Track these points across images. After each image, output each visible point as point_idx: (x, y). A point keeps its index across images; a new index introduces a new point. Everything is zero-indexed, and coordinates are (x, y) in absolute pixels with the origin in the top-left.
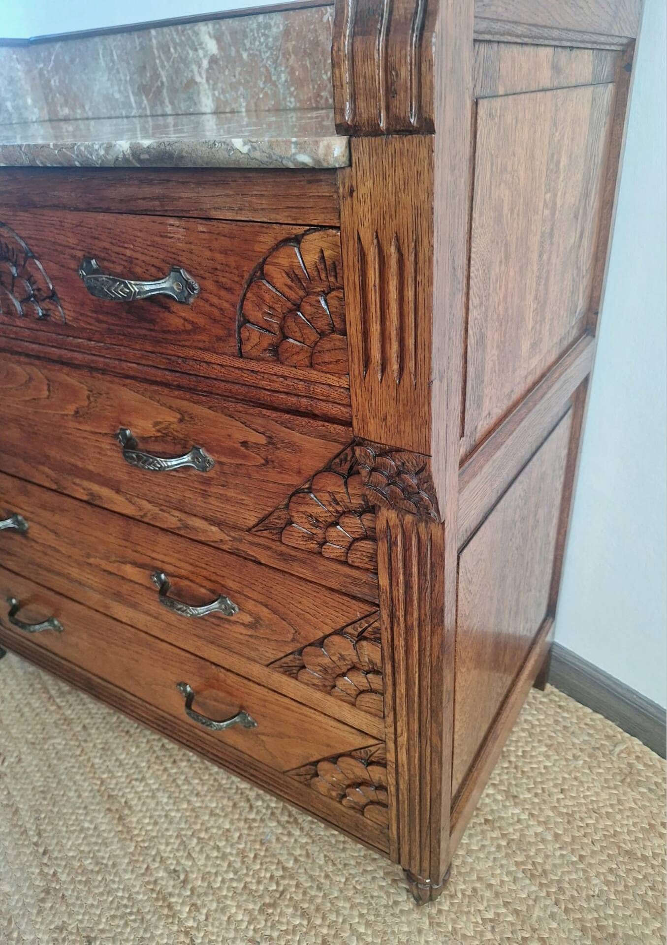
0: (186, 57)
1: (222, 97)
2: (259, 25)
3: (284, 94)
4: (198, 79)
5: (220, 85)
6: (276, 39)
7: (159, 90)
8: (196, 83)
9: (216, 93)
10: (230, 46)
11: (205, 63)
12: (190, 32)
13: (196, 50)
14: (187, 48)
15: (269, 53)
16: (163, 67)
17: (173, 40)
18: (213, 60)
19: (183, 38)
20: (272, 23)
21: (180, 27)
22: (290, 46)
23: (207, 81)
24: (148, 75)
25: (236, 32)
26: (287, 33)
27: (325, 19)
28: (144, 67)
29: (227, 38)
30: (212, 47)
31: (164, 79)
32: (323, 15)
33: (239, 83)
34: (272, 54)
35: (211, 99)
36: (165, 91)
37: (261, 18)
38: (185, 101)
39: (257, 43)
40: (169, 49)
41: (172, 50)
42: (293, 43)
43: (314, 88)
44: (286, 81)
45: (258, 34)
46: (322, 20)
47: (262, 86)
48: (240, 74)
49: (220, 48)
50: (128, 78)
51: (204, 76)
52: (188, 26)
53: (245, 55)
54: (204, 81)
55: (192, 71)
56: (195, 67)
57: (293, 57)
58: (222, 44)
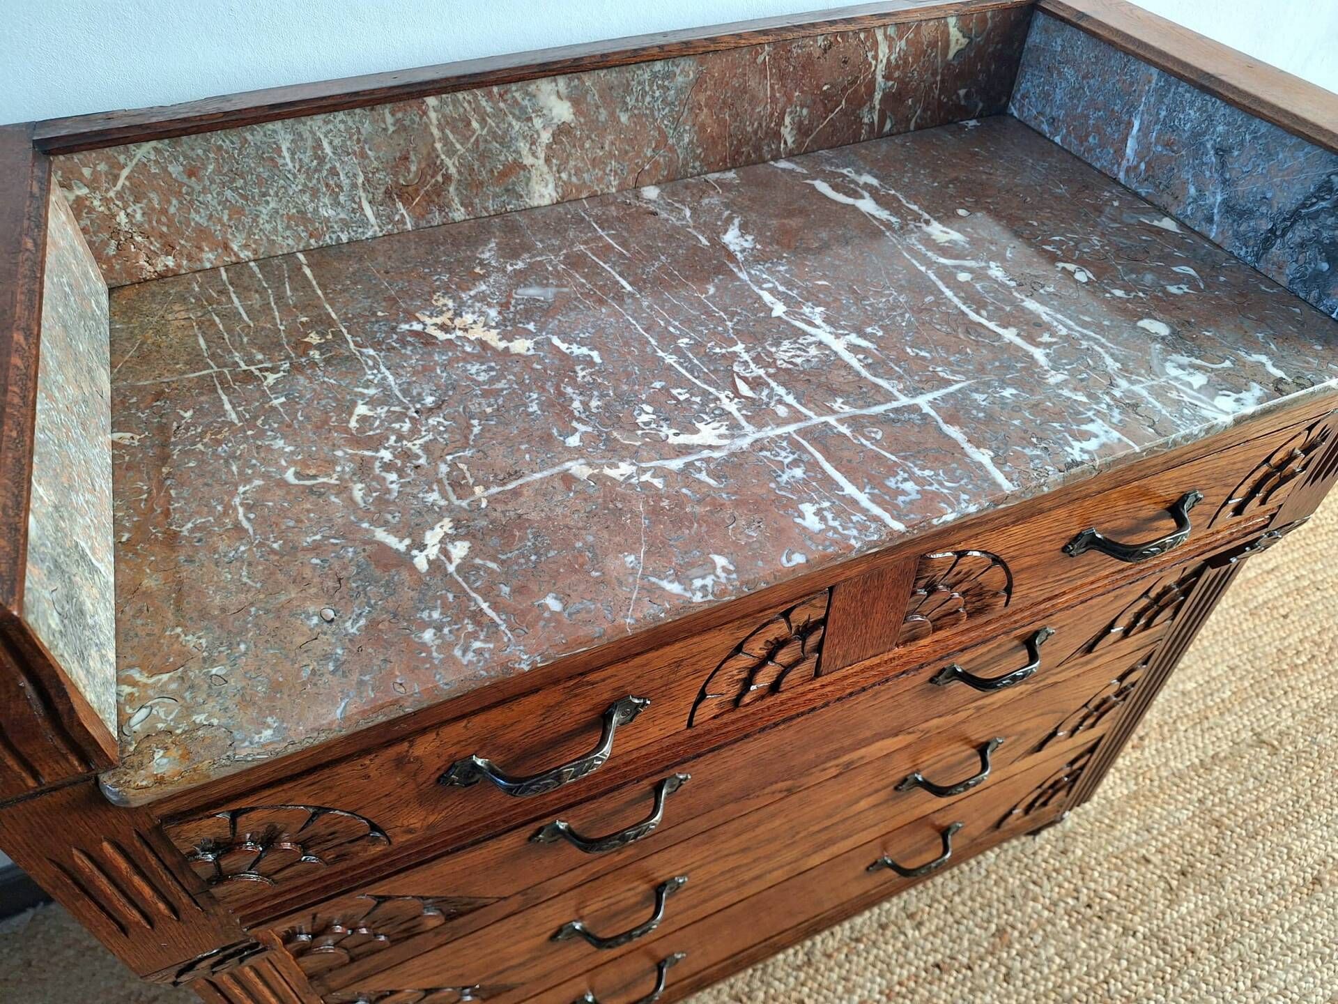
0: (506, 132)
1: (574, 179)
2: (655, 76)
3: (685, 159)
4: (528, 160)
5: (572, 163)
6: (680, 91)
7: (439, 190)
8: (524, 167)
9: (564, 176)
10: (598, 107)
11: (546, 137)
12: (517, 95)
13: (530, 119)
14: (510, 118)
15: (667, 110)
16: (451, 152)
17: (478, 109)
18: (562, 131)
19: (502, 105)
20: (678, 71)
21: (495, 89)
22: (702, 98)
23: (548, 160)
24: (413, 168)
25: (611, 88)
26: (699, 83)
27: (760, 59)
28: (406, 158)
29: (594, 97)
30: (563, 111)
31: (452, 170)
32: (757, 54)
33: (611, 155)
34: (671, 111)
35: (551, 186)
36: (451, 189)
37: (658, 66)
38: (496, 196)
39: (648, 99)
40: (469, 124)
41: (475, 125)
42: (709, 93)
43: (731, 145)
44: (691, 142)
45: (651, 86)
46: (755, 62)
47: (649, 153)
48: (612, 143)
49: (578, 112)
50: (360, 180)
51: (542, 156)
52: (514, 87)
53: (624, 118)
54: (542, 161)
55: (518, 152)
56: (523, 146)
57: (705, 110)
58: (584, 107)
